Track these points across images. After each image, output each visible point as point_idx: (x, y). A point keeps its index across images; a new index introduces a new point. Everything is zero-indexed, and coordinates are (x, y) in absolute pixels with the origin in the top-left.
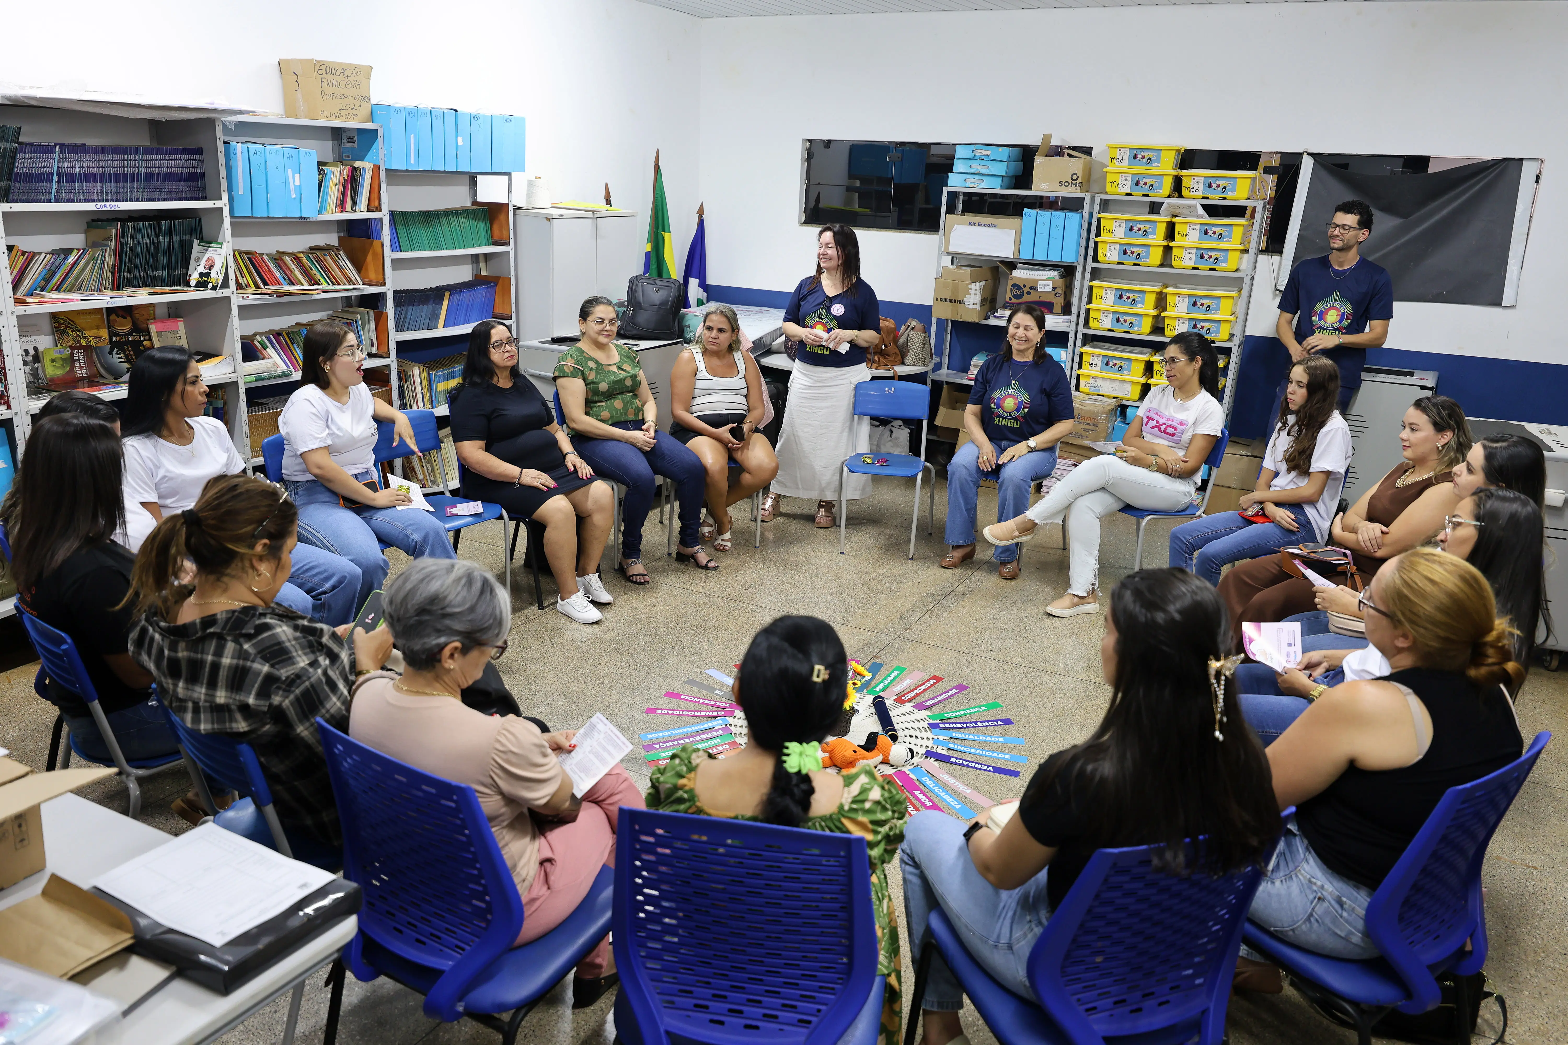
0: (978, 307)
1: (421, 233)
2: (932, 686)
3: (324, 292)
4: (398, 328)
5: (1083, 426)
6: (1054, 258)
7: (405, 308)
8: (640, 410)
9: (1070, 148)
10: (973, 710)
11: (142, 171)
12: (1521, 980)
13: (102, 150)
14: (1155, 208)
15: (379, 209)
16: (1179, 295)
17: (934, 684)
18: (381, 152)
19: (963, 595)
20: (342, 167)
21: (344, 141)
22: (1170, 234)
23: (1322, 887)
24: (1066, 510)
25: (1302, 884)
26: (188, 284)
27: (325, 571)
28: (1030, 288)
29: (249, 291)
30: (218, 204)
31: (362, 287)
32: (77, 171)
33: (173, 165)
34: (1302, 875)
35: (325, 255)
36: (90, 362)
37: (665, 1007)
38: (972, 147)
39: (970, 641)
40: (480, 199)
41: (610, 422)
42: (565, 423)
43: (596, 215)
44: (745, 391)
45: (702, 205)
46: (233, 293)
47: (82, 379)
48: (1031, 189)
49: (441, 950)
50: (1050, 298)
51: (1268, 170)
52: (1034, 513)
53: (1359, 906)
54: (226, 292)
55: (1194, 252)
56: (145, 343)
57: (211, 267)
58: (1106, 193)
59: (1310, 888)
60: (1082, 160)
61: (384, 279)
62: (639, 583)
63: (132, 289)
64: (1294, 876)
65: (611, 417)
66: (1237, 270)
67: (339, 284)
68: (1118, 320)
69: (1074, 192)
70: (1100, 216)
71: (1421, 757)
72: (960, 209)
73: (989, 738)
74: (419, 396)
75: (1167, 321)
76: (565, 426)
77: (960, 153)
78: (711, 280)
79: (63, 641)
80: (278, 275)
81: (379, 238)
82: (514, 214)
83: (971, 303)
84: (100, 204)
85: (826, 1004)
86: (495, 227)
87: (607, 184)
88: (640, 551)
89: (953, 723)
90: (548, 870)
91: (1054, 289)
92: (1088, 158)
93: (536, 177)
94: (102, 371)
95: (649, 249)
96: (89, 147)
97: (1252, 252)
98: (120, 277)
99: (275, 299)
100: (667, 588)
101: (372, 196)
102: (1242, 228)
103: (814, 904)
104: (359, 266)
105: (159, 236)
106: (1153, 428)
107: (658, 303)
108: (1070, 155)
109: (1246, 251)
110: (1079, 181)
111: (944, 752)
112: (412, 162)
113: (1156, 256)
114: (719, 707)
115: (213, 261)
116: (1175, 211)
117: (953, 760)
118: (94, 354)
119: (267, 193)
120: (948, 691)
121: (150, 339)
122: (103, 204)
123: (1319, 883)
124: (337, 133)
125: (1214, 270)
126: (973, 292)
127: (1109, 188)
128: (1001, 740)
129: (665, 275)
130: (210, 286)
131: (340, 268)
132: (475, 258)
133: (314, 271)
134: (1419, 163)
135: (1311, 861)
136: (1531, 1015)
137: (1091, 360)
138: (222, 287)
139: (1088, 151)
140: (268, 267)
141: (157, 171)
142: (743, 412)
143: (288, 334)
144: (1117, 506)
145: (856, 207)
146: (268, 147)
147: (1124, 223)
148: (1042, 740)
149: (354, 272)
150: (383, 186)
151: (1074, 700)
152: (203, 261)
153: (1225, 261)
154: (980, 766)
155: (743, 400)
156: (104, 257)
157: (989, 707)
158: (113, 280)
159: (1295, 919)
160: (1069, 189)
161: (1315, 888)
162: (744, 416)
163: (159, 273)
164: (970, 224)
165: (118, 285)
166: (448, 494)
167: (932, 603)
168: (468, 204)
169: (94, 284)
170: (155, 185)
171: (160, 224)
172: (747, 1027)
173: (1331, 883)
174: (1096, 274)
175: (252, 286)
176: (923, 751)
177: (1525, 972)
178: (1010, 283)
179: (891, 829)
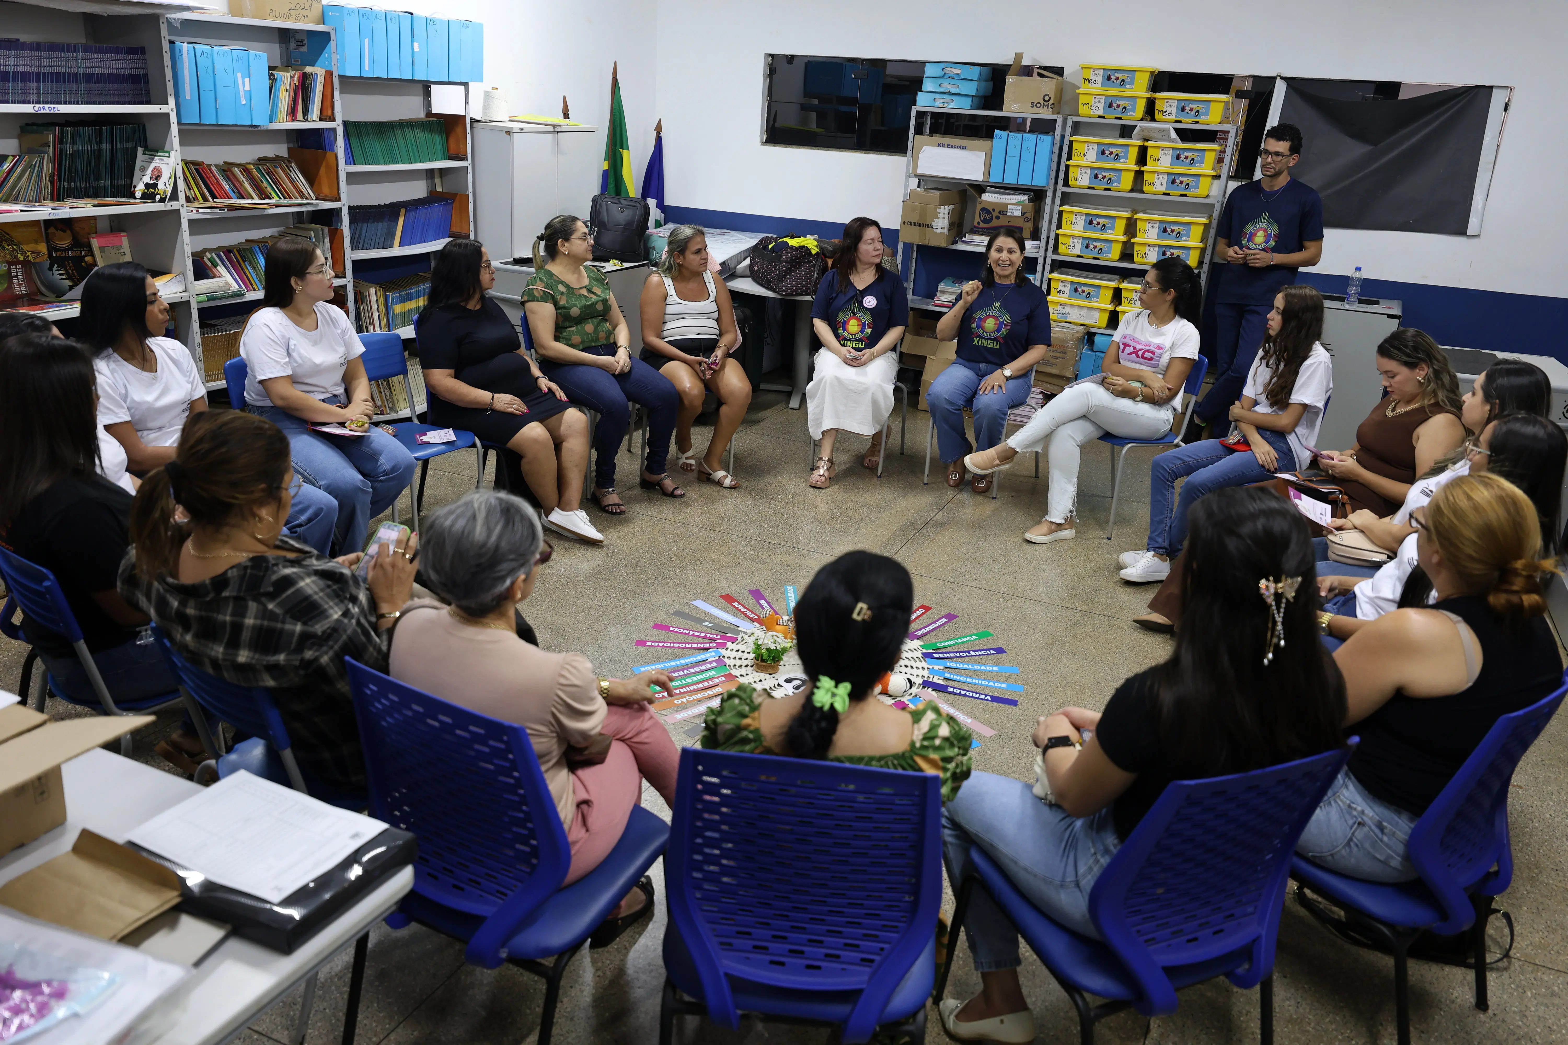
0: (946, 231)
1: (375, 145)
2: (921, 615)
3: (277, 206)
4: (355, 247)
5: (1052, 354)
6: (1024, 181)
7: (360, 225)
8: (611, 333)
9: (1040, 68)
10: (965, 639)
11: (82, 71)
12: (1518, 895)
13: (37, 47)
14: (1126, 131)
15: (332, 119)
16: (1150, 221)
17: (923, 613)
18: (333, 56)
19: (942, 524)
20: (293, 73)
21: (293, 44)
22: (1142, 158)
23: (1363, 812)
24: (1047, 438)
25: (1341, 810)
26: (133, 196)
27: (300, 503)
28: (1000, 212)
29: (197, 205)
30: (164, 109)
31: (314, 202)
32: (11, 69)
33: (114, 66)
34: (1341, 800)
35: (276, 167)
36: (28, 279)
37: (723, 949)
38: (942, 65)
39: (954, 570)
40: (435, 110)
41: (581, 347)
42: (533, 347)
43: (557, 130)
44: (716, 315)
45: (660, 122)
46: (182, 206)
47: (21, 296)
48: (1001, 109)
49: (481, 896)
50: (1020, 223)
51: (1240, 94)
52: (1016, 441)
53: (1400, 831)
54: (175, 205)
55: (1166, 177)
56: (87, 259)
57: (158, 177)
58: (1079, 115)
59: (1350, 814)
60: (1055, 81)
61: (339, 194)
62: (615, 513)
63: (74, 200)
64: (1333, 802)
65: (582, 342)
66: (1208, 196)
67: (291, 198)
68: (1087, 246)
69: (1045, 114)
70: (1072, 139)
71: (1470, 684)
72: (928, 130)
73: (983, 668)
74: (376, 318)
75: (1136, 248)
76: (533, 350)
77: (929, 71)
78: (669, 201)
79: (45, 578)
80: (227, 187)
81: (332, 149)
82: (472, 127)
83: (939, 227)
84: (37, 106)
85: (889, 943)
86: (452, 141)
87: (565, 97)
88: (614, 480)
89: (946, 653)
90: (585, 812)
91: (1023, 213)
92: (1060, 78)
93: (493, 88)
94: (43, 289)
95: (606, 168)
96: (23, 44)
97: (1224, 177)
98: (60, 187)
99: (225, 213)
100: (643, 517)
101: (325, 104)
102: (1214, 154)
103: (883, 843)
104: (311, 180)
105: (100, 143)
106: (1130, 354)
107: (623, 223)
108: (1040, 75)
109: (1217, 177)
110: (1051, 102)
111: (941, 682)
112: (367, 68)
113: (1127, 181)
114: (709, 639)
115: (160, 170)
116: (1146, 134)
117: (951, 689)
118: (33, 271)
119: (216, 98)
120: (937, 621)
121: (92, 255)
122: (41, 106)
123: (1359, 808)
124: (284, 35)
125: (1186, 195)
126: (941, 215)
127: (1082, 110)
128: (995, 669)
129: (623, 195)
130: (158, 198)
131: (292, 182)
132: (430, 173)
133: (265, 184)
134: (1389, 89)
135: (1351, 787)
136: (1531, 929)
137: (1060, 286)
138: (171, 199)
139: (1059, 71)
140: (217, 179)
141: (97, 71)
142: (715, 337)
143: (239, 251)
144: (1097, 434)
145: (813, 126)
146: (216, 48)
147: (1095, 147)
148: (1037, 669)
149: (307, 186)
150: (337, 94)
151: (1063, 628)
152: (149, 171)
153: (1197, 187)
154: (977, 696)
155: (714, 324)
156: (41, 164)
157: (980, 636)
158: (52, 190)
159: (1335, 844)
160: (1041, 110)
161: (1355, 813)
162: (716, 341)
163: (102, 183)
164: (939, 145)
165: (58, 196)
166: (416, 421)
167: (912, 532)
168: (422, 115)
169: (32, 194)
170: (95, 86)
171: (101, 130)
172: (809, 967)
173: (1371, 808)
174: (1066, 199)
175: (200, 199)
176: (919, 681)
177: (1521, 888)
178: (979, 207)
179: (957, 766)
